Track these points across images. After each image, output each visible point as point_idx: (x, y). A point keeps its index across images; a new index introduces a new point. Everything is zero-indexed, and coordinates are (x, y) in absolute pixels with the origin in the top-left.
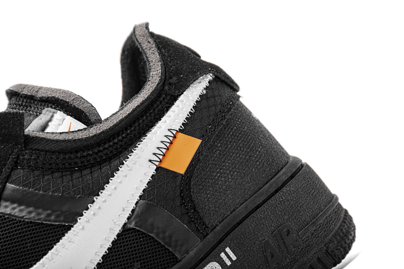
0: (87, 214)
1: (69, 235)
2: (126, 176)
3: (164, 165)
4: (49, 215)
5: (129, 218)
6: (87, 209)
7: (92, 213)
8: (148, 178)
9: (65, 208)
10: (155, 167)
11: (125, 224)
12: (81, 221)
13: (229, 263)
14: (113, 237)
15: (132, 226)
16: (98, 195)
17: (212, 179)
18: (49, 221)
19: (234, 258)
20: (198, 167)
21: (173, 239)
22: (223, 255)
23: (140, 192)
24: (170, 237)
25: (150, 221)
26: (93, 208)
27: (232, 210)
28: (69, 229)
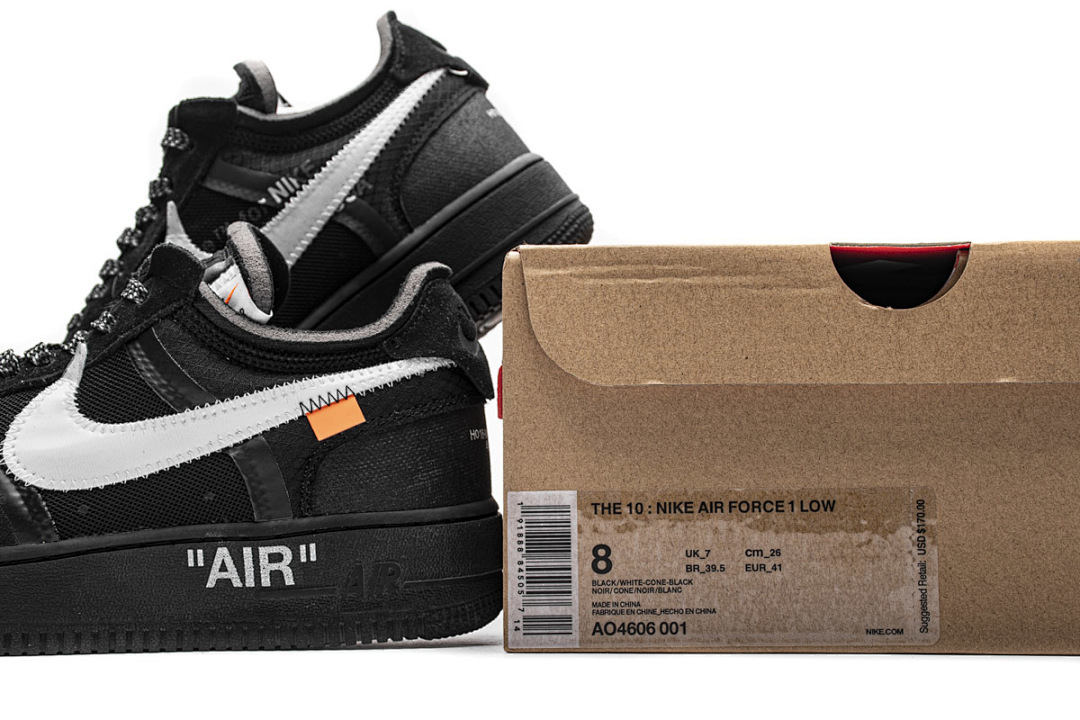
0: (198, 412)
1: (168, 418)
2: (264, 401)
3: (311, 418)
4: (163, 386)
5: (235, 445)
6: (202, 406)
7: (204, 414)
8: (285, 420)
9: (182, 390)
10: (301, 414)
11: (228, 448)
12: (188, 414)
13: (303, 559)
14: (207, 452)
15: (232, 454)
16: (223, 401)
17: (354, 466)
18: (159, 392)
19: (313, 558)
20: (349, 443)
21: (265, 496)
22: (303, 548)
23: (267, 428)
24: (263, 492)
25: (253, 462)
26: (209, 409)
27: (353, 510)
28: (171, 414)
